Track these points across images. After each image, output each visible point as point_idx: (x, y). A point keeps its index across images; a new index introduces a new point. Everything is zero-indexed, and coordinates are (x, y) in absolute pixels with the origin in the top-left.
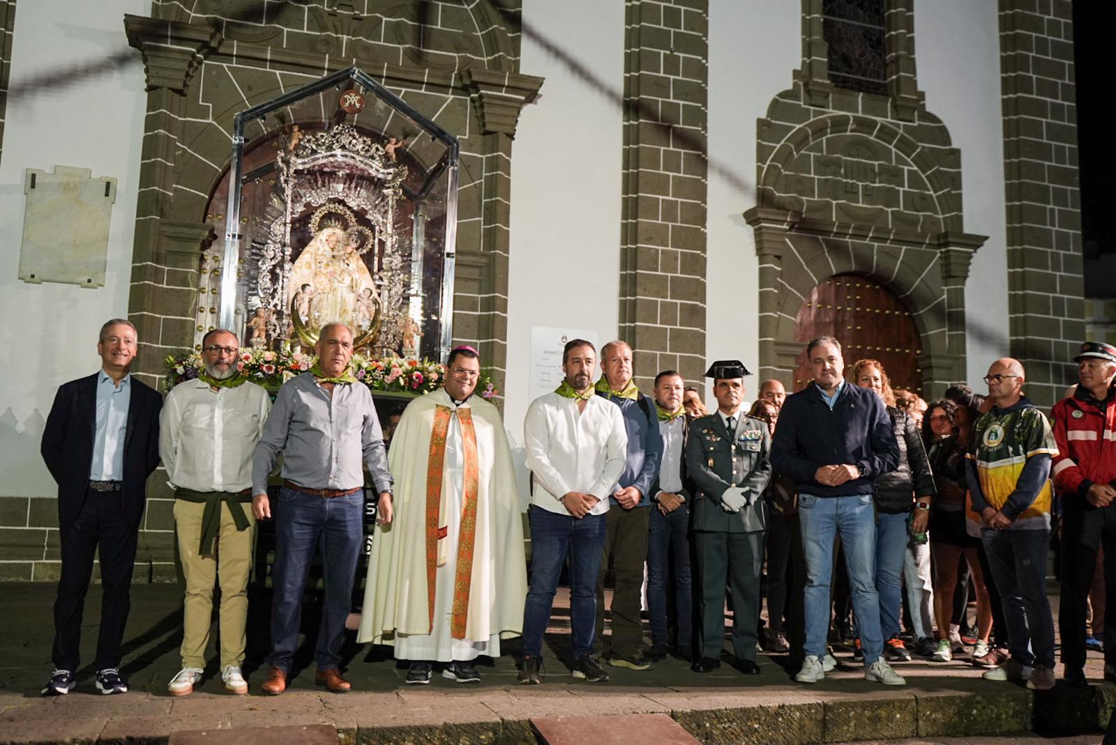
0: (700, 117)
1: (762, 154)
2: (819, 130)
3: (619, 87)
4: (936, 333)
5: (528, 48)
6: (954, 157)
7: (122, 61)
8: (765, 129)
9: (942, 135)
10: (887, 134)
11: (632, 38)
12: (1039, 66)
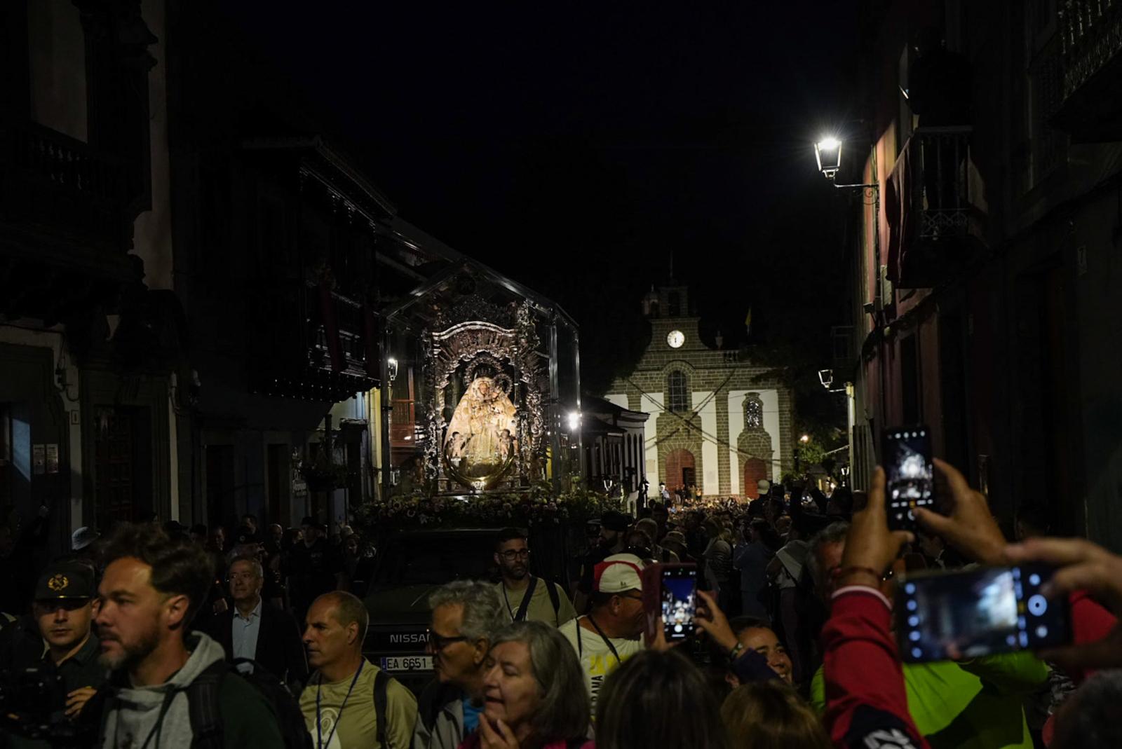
0: (728, 440)
1: (738, 442)
2: (747, 438)
3: (716, 437)
4: (768, 465)
5: (703, 434)
6: (770, 438)
7: (654, 445)
8: (738, 439)
9: (768, 435)
10: (758, 436)
11: (718, 430)
12: (785, 421)
